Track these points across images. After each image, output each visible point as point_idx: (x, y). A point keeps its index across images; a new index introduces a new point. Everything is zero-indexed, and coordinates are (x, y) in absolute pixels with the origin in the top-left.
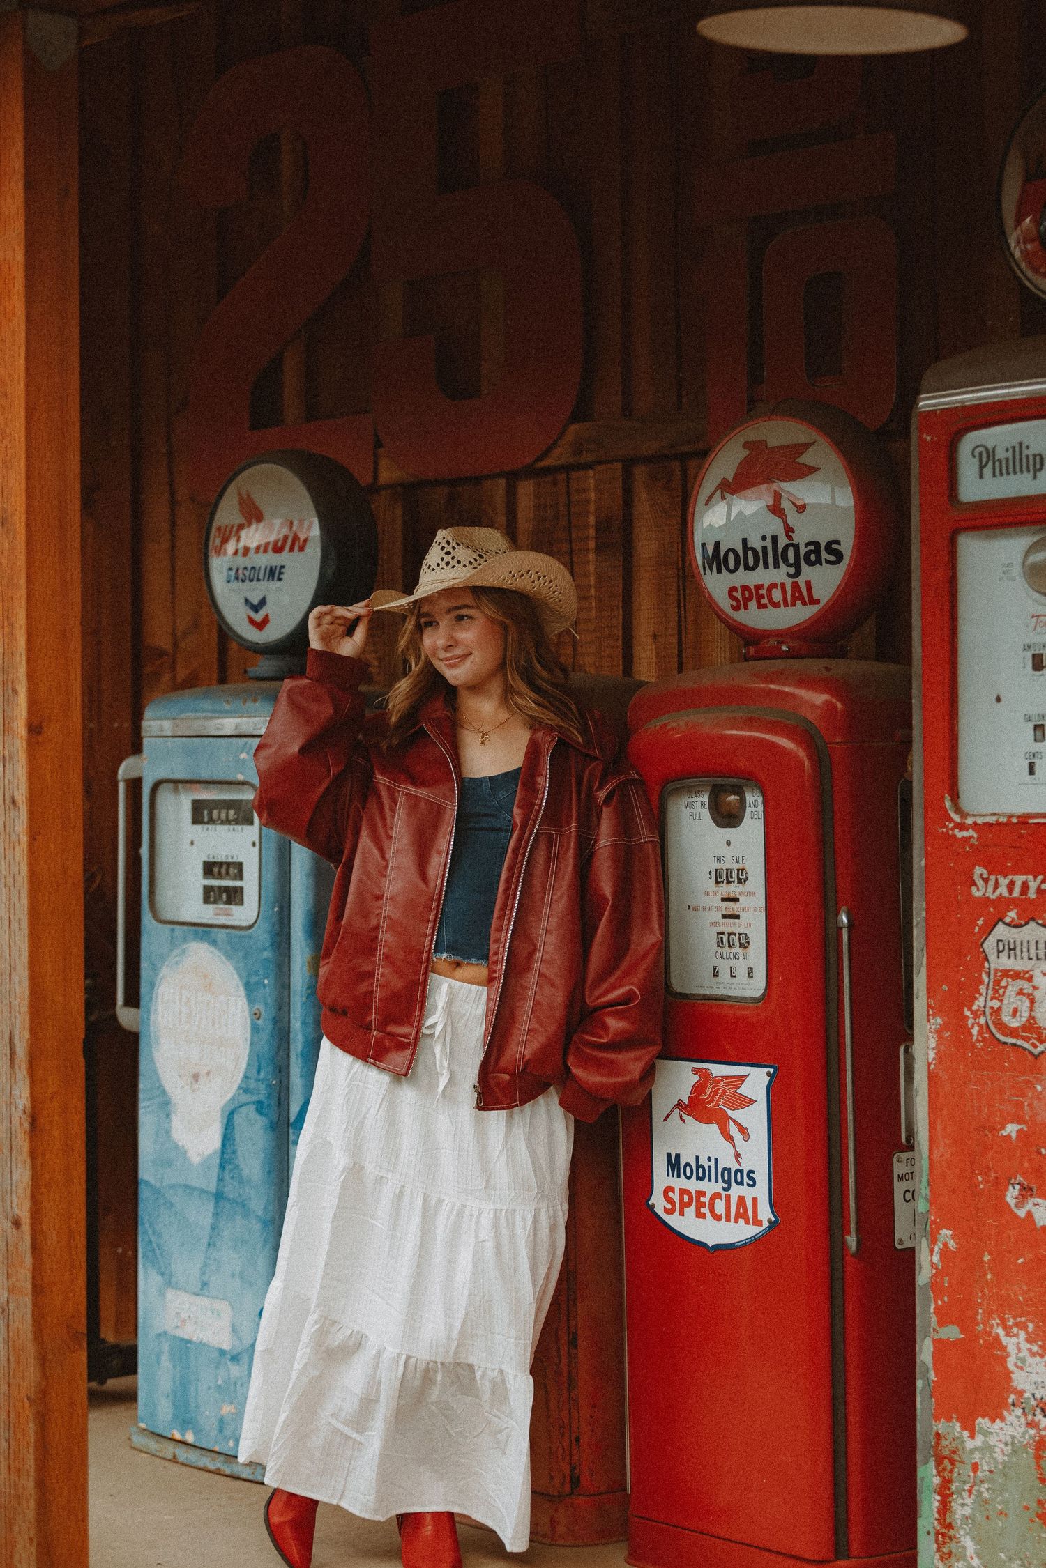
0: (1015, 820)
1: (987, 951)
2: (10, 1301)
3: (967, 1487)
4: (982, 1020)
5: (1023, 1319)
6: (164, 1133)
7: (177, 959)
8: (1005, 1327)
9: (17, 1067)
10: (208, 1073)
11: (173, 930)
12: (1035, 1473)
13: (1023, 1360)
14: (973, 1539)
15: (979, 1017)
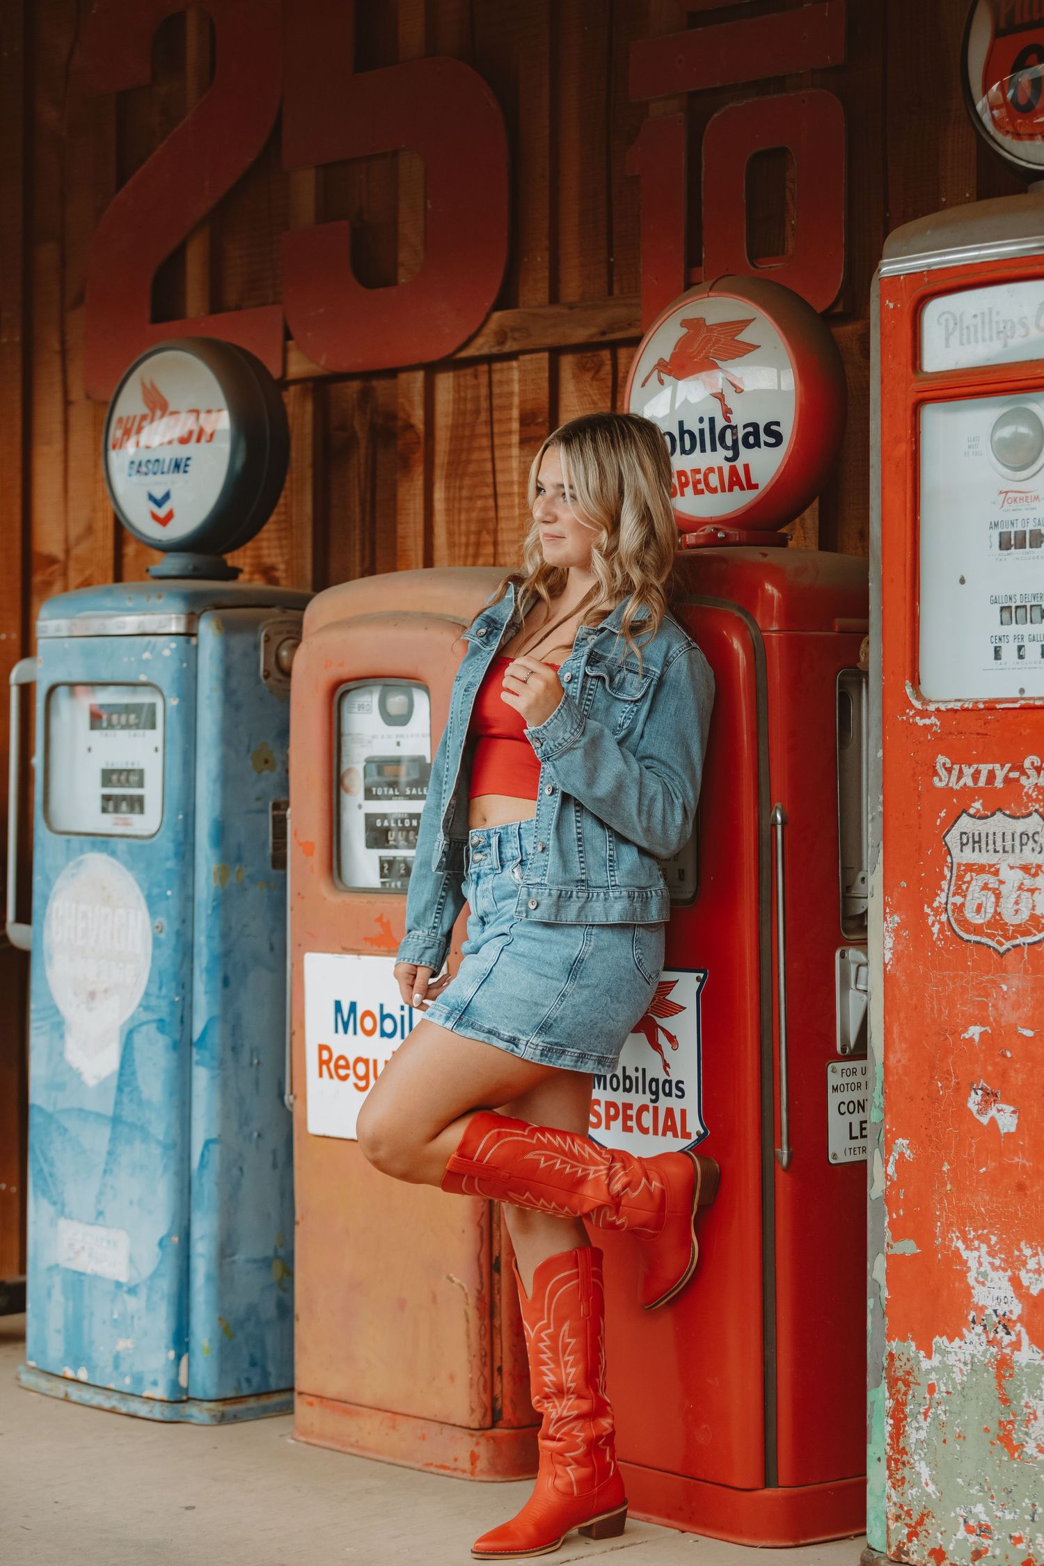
0: (981, 706)
1: (949, 844)
3: (922, 1410)
4: (944, 918)
5: (985, 1231)
6: (57, 1054)
7: (73, 871)
8: (965, 1240)
10: (106, 991)
11: (68, 841)
12: (996, 1393)
13: (985, 1275)
14: (928, 1464)
15: (941, 915)
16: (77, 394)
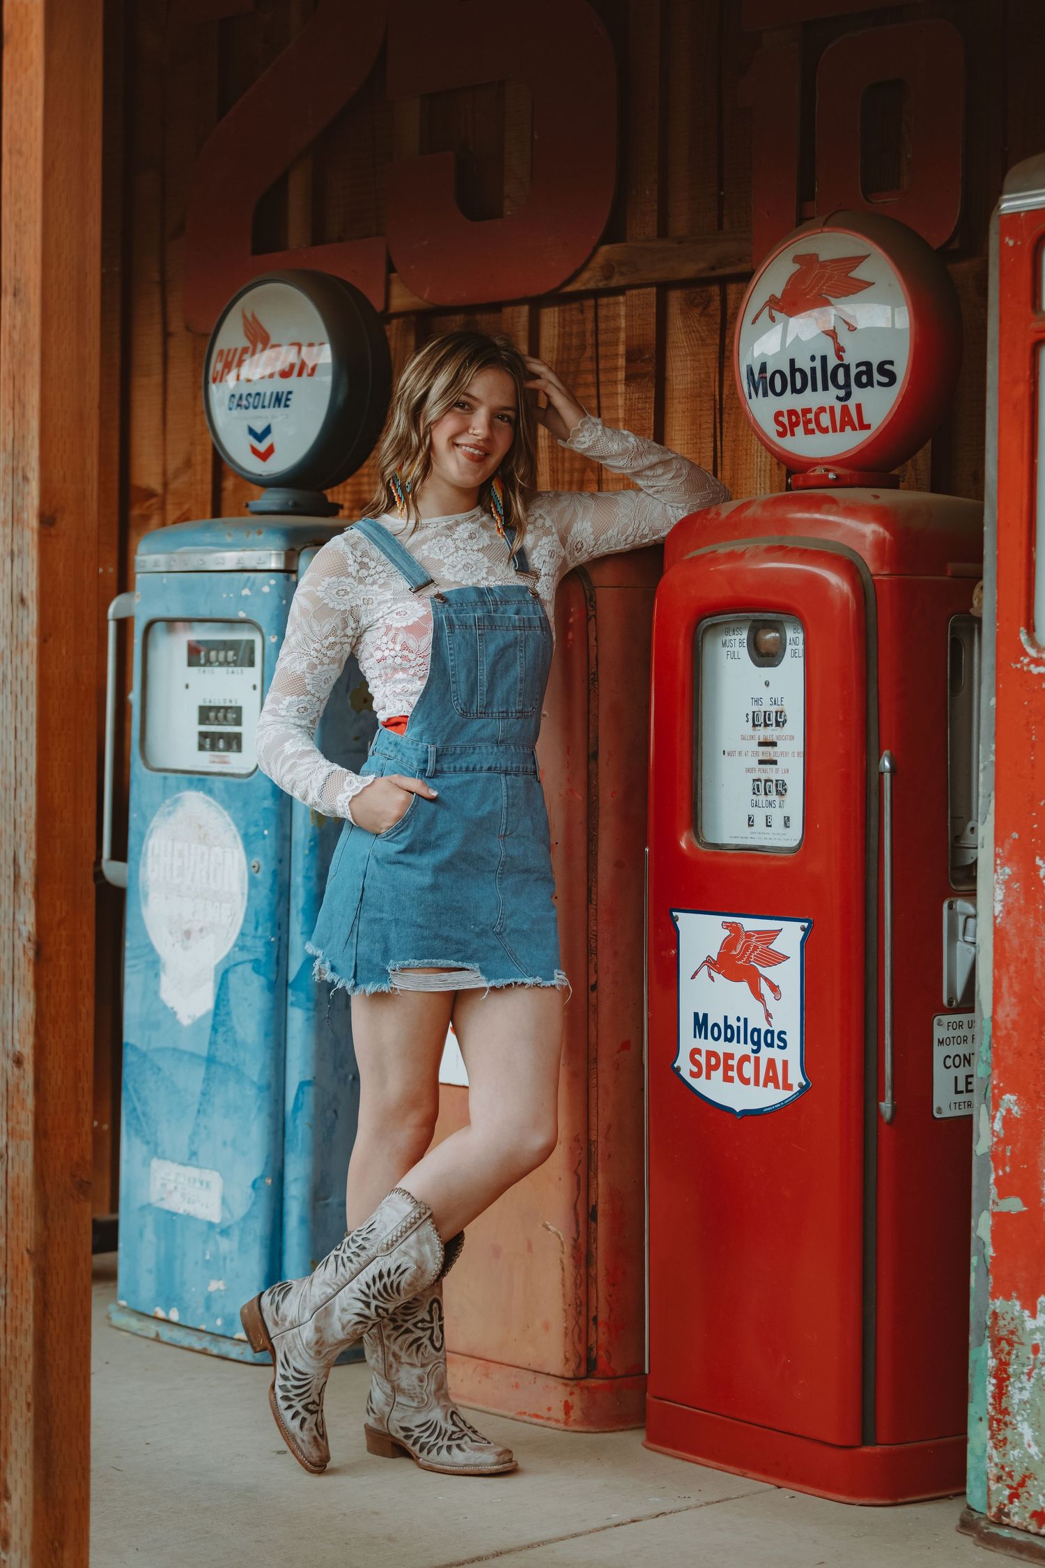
2: (10, 1146)
3: (1026, 1370)
6: (152, 992)
7: (171, 809)
9: (21, 891)
10: (201, 930)
11: (165, 778)
14: (1031, 1425)
16: (176, 325)
